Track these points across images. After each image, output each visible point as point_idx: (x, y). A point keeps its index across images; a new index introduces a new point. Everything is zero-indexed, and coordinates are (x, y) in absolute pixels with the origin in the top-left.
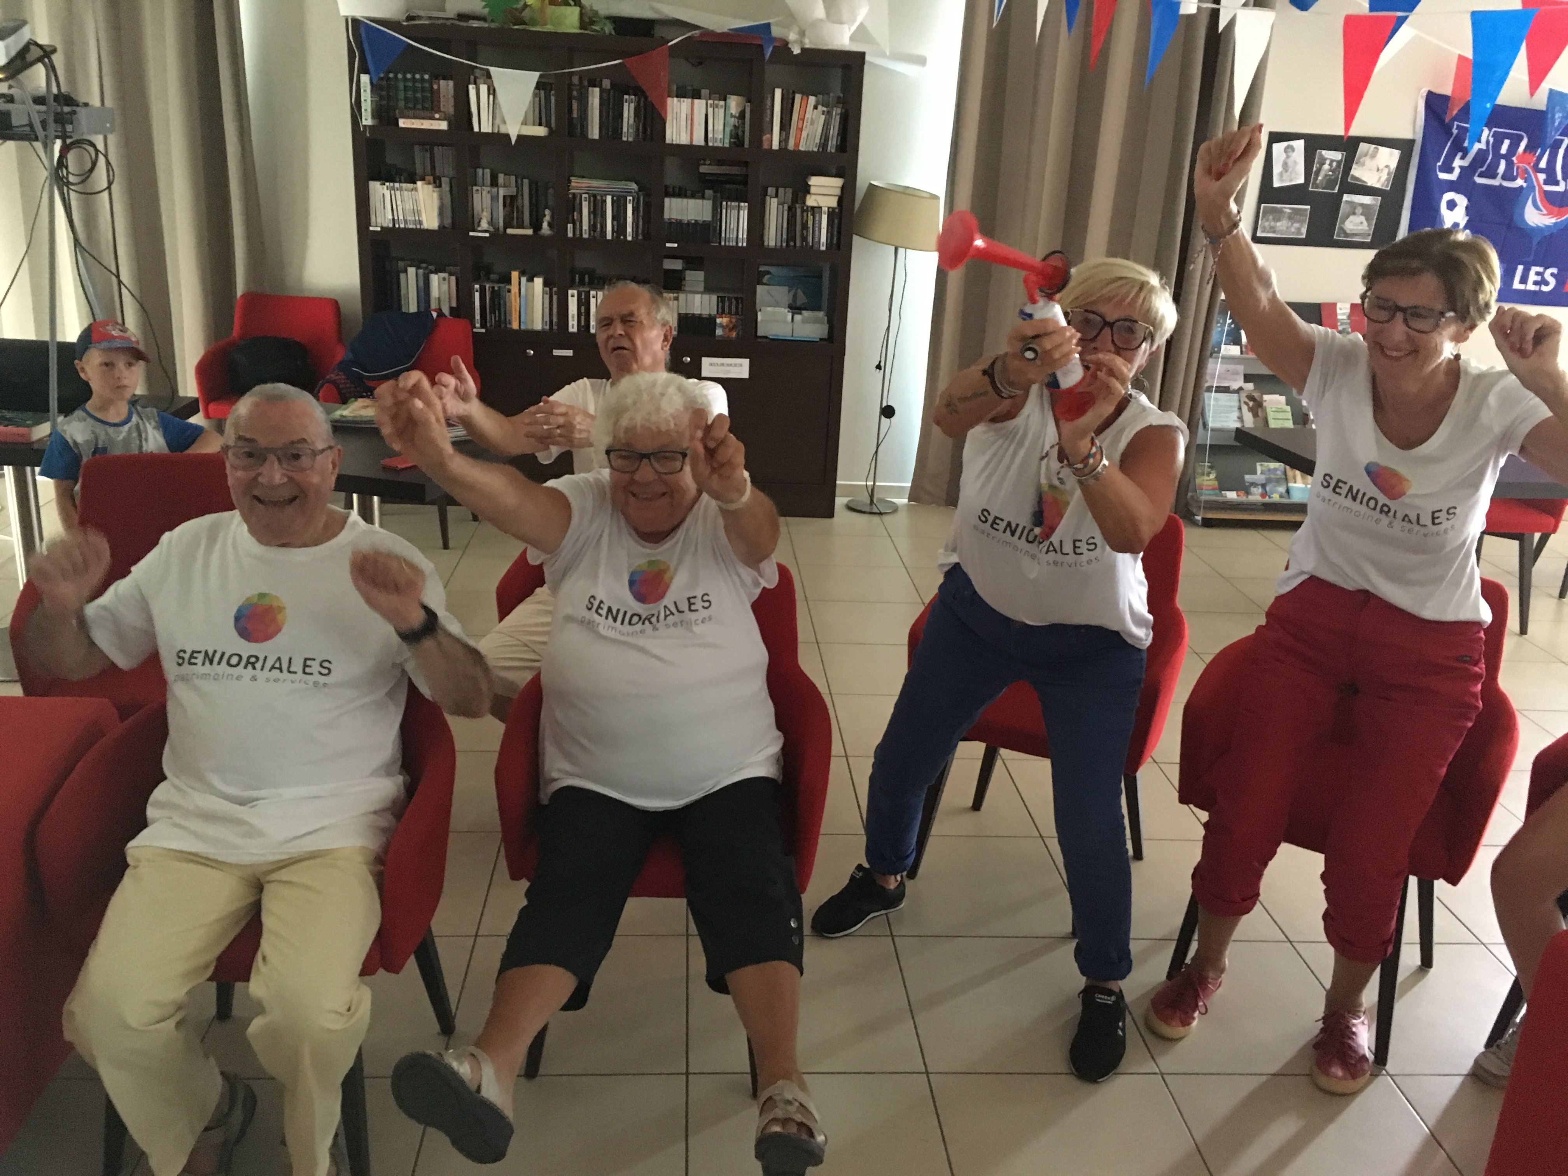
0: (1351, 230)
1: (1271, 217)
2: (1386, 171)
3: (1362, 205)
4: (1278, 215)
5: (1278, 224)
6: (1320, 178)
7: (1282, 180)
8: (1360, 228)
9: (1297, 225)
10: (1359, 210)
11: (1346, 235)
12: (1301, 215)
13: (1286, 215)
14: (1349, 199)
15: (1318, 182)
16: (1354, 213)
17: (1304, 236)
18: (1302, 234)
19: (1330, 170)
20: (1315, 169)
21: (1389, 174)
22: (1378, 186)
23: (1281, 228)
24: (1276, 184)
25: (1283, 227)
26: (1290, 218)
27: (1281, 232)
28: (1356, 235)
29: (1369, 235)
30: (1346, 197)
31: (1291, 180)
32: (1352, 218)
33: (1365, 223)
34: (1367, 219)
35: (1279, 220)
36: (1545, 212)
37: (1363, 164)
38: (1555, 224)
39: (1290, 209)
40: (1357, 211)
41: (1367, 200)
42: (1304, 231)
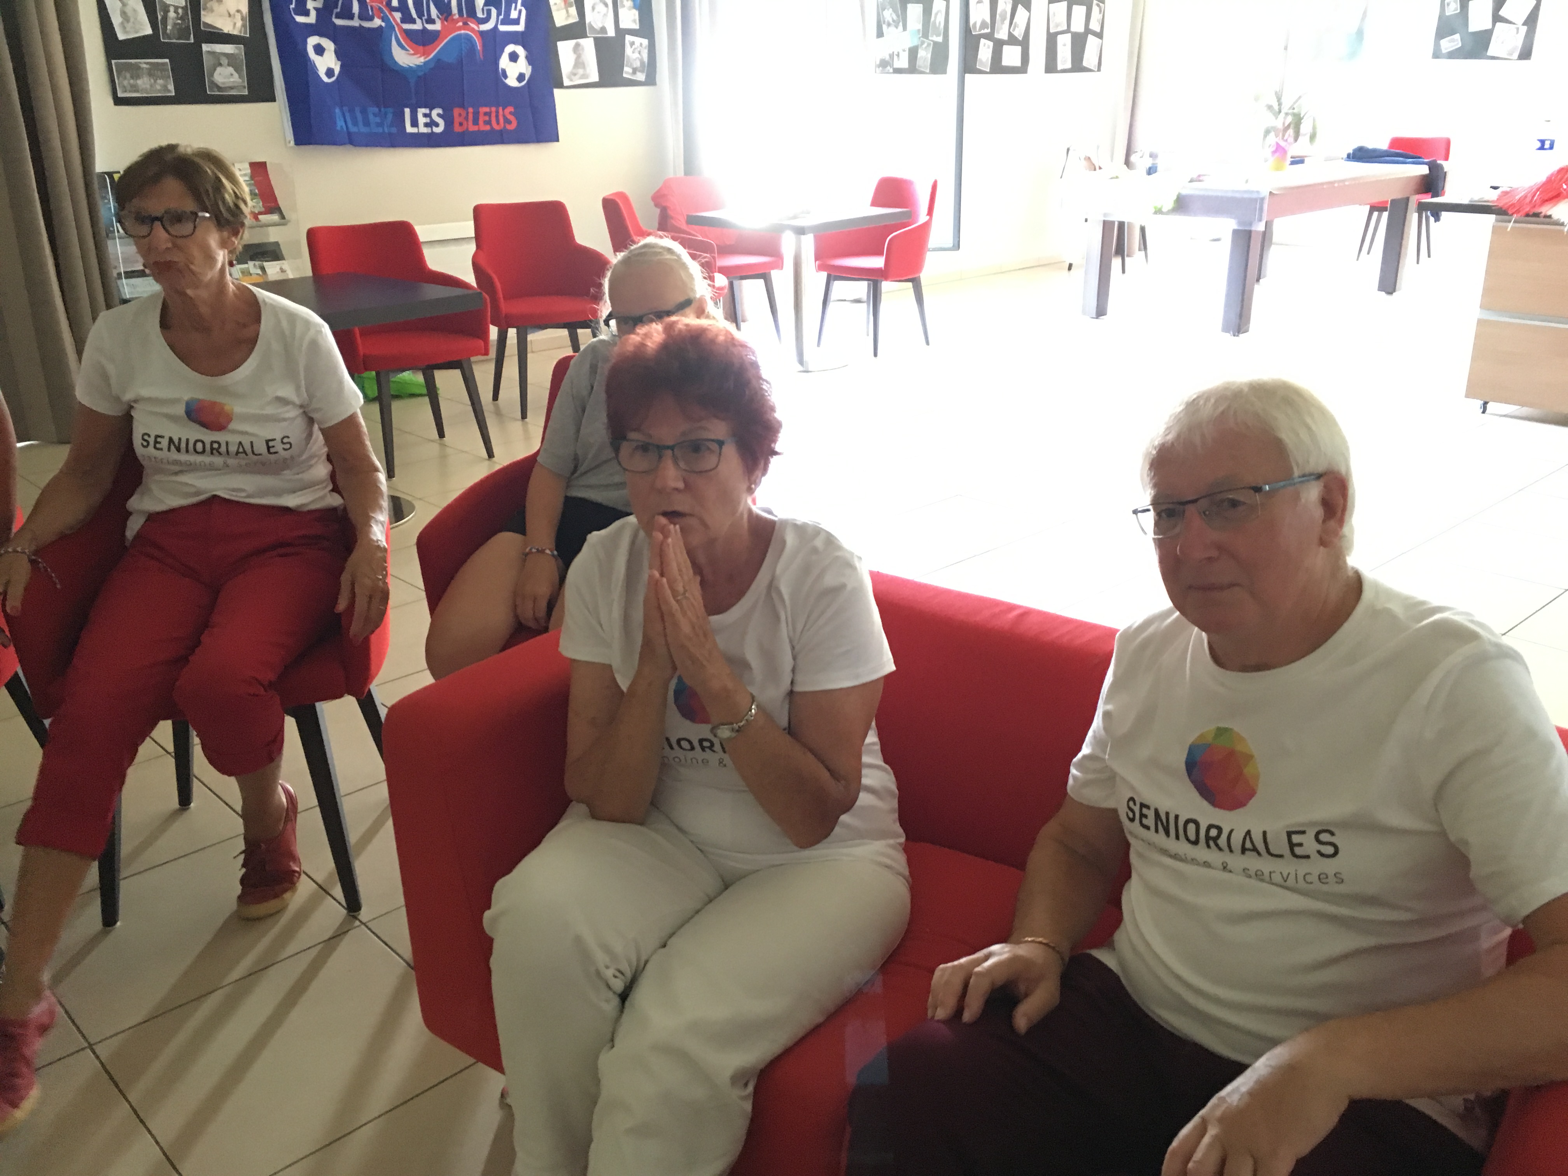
0: (223, 83)
1: (128, 75)
2: (238, 16)
3: (227, 55)
4: (136, 72)
5: (139, 82)
6: (169, 27)
7: (125, 31)
8: (232, 80)
9: (160, 82)
10: (224, 61)
11: (219, 88)
12: (163, 70)
13: (145, 71)
14: (209, 49)
15: (168, 31)
16: (220, 65)
17: (174, 94)
18: (169, 91)
19: (178, 18)
20: (159, 17)
21: (242, 19)
22: (236, 32)
23: (144, 86)
24: (121, 36)
25: (145, 85)
26: (150, 75)
27: (142, 91)
28: (231, 88)
29: (245, 87)
30: (205, 47)
31: (137, 32)
32: (219, 69)
33: (236, 75)
34: (236, 70)
35: (138, 77)
36: (412, 52)
37: (212, 11)
38: (425, 63)
39: (145, 63)
40: (222, 62)
41: (228, 49)
42: (171, 87)
